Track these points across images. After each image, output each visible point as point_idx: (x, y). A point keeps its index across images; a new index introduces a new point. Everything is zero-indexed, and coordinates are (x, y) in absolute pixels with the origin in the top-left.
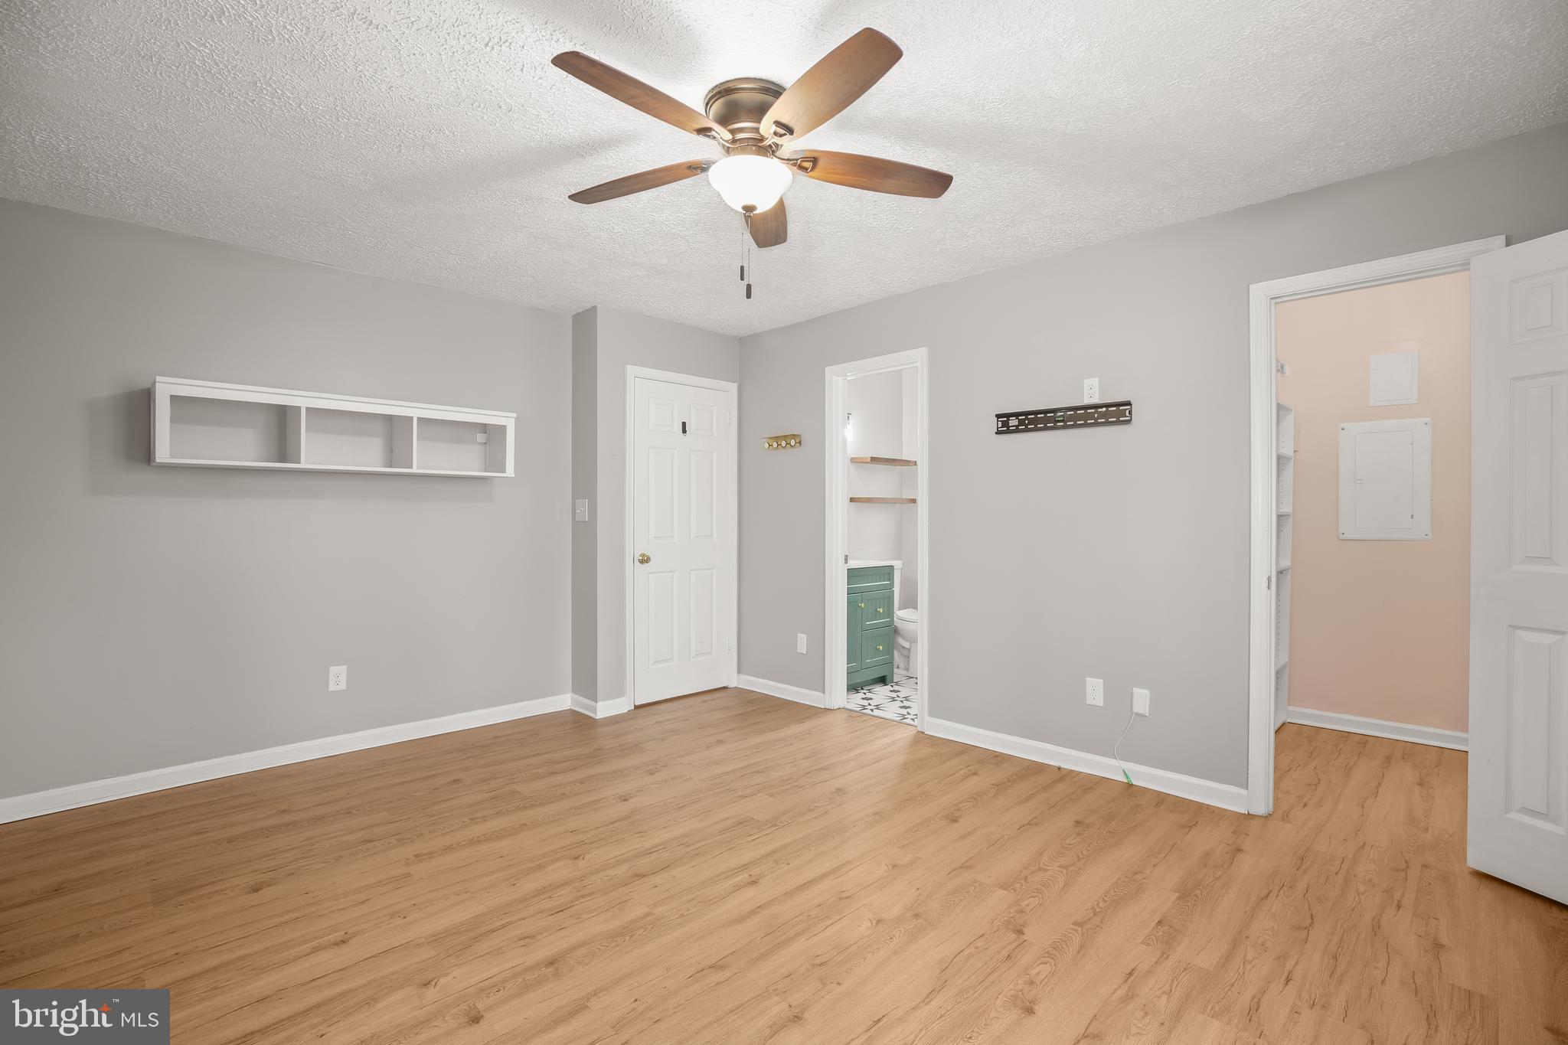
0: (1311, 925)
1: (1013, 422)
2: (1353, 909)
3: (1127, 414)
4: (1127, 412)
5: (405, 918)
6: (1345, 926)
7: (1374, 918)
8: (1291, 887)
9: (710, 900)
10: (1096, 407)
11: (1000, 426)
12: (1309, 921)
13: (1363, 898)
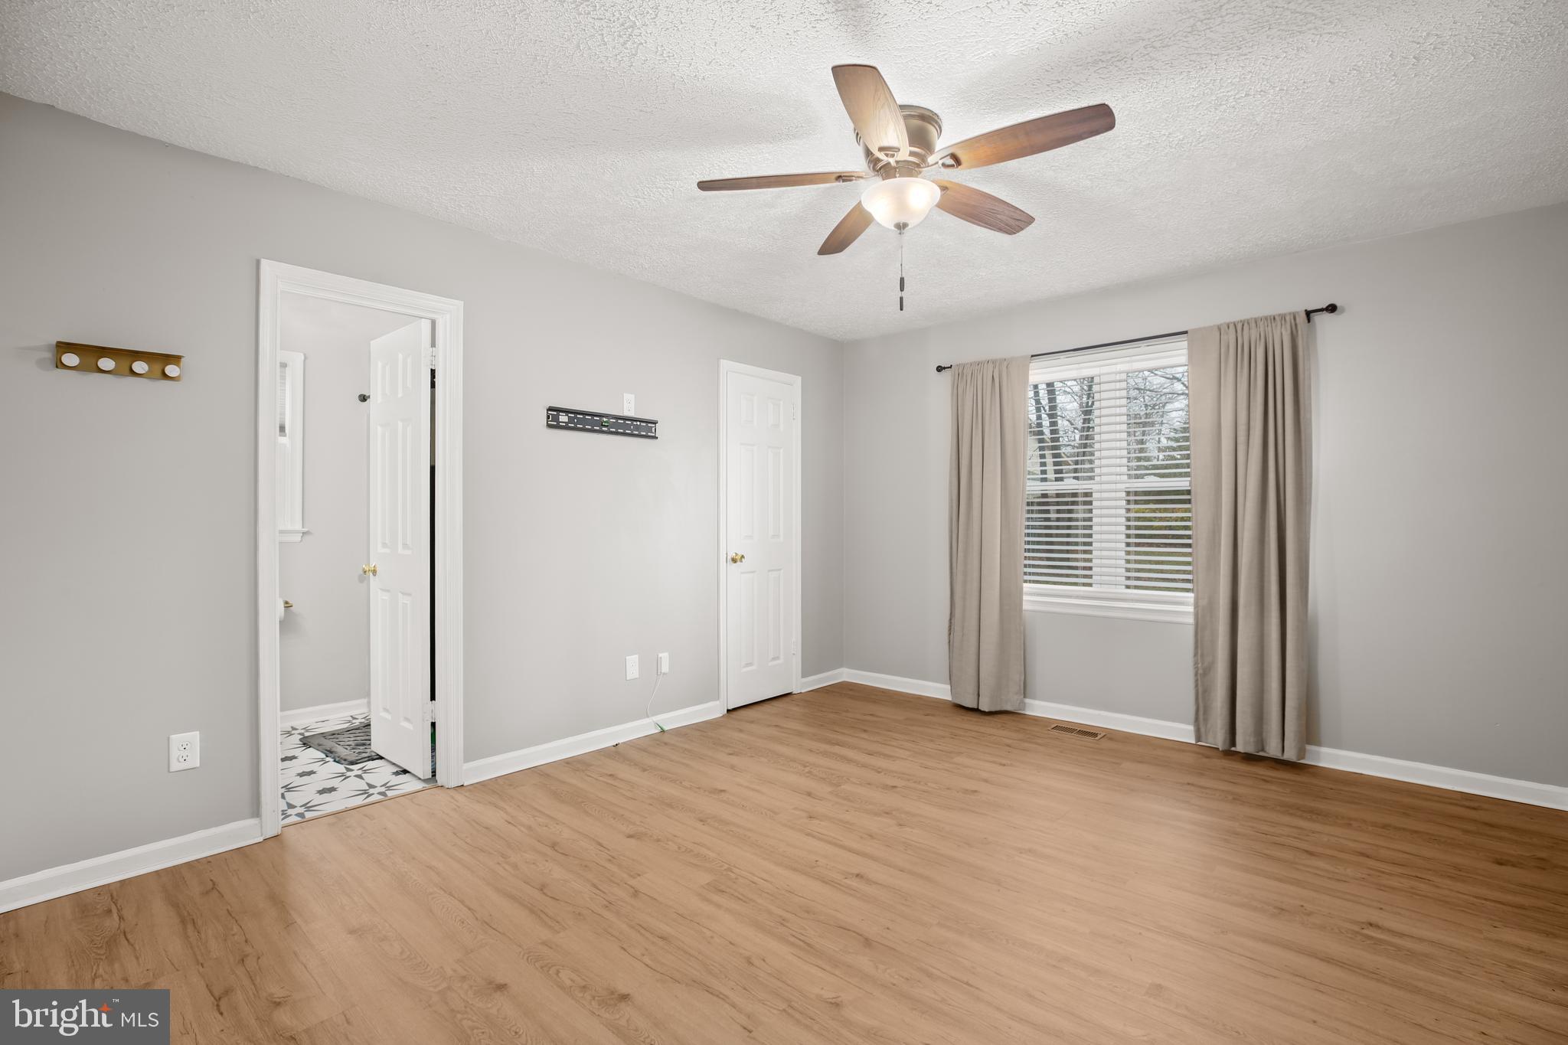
1: (563, 418)
3: (653, 431)
4: (653, 429)
10: (633, 420)
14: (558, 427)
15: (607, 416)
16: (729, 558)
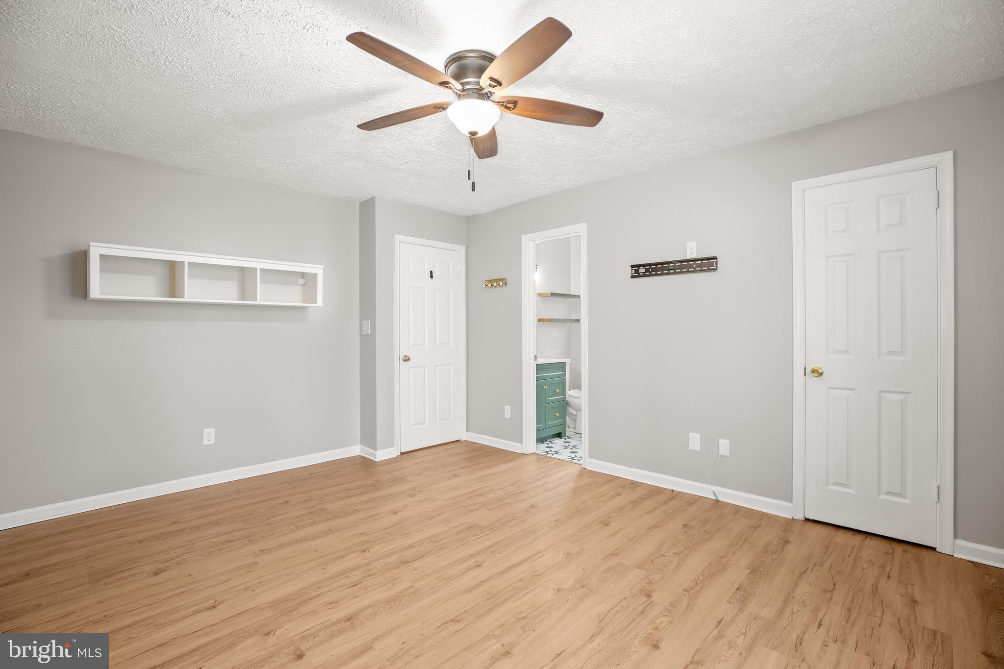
0: (833, 589)
1: (642, 270)
2: (860, 579)
3: (714, 265)
4: (715, 263)
5: (253, 591)
6: (855, 590)
7: (873, 585)
8: (820, 565)
9: (451, 578)
11: (633, 272)
12: (833, 587)
13: (866, 571)
14: (639, 276)
15: (671, 262)
16: (808, 370)
